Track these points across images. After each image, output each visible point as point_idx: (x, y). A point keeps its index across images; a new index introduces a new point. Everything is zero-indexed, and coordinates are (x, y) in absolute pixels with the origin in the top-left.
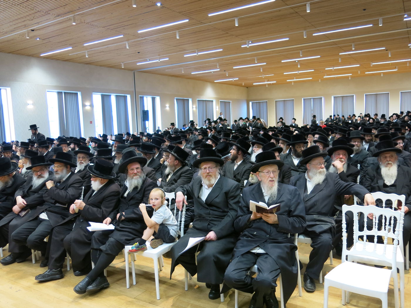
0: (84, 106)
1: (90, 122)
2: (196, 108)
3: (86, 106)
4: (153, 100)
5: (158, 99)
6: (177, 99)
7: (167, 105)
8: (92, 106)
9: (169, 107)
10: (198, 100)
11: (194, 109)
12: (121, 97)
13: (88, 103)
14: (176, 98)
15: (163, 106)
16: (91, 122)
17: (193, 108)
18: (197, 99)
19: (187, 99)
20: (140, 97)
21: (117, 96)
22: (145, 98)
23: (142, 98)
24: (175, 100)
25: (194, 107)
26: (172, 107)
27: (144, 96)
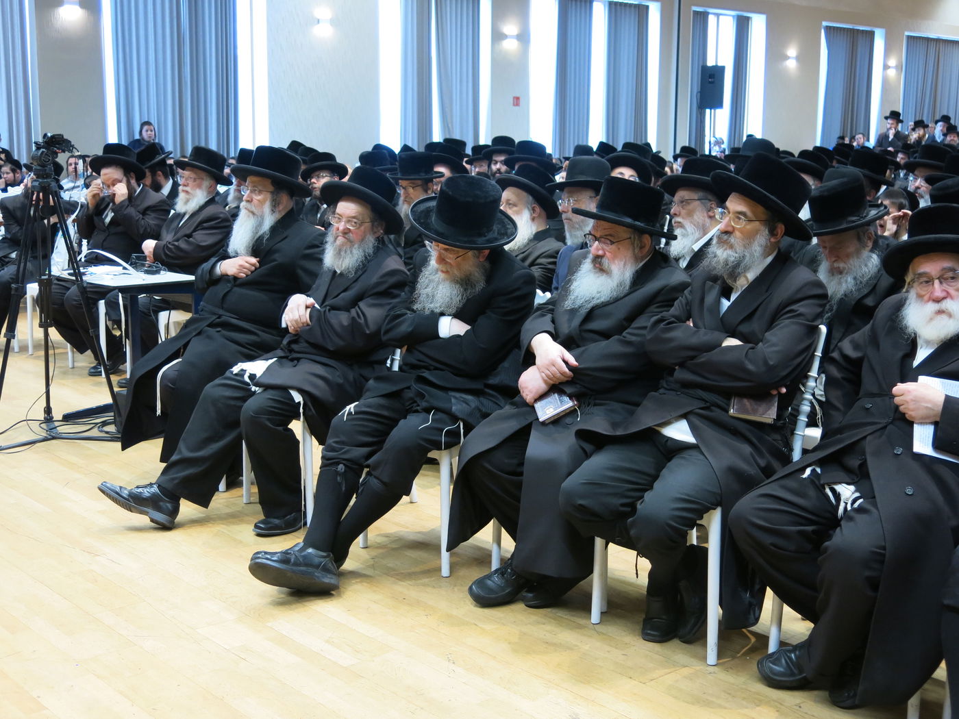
0: (497, 36)
1: (514, 98)
2: (899, 67)
3: (504, 37)
4: (743, 26)
5: (758, 24)
6: (828, 29)
7: (792, 52)
8: (523, 37)
9: (798, 58)
10: (909, 37)
11: (892, 73)
12: (628, 8)
13: (510, 28)
14: (825, 24)
15: (774, 54)
16: (517, 101)
17: (886, 67)
18: (907, 33)
19: (866, 32)
20: (694, 11)
21: (613, 6)
22: (712, 20)
23: (702, 18)
24: (823, 31)
25: (892, 62)
26: (808, 59)
27: (711, 10)
